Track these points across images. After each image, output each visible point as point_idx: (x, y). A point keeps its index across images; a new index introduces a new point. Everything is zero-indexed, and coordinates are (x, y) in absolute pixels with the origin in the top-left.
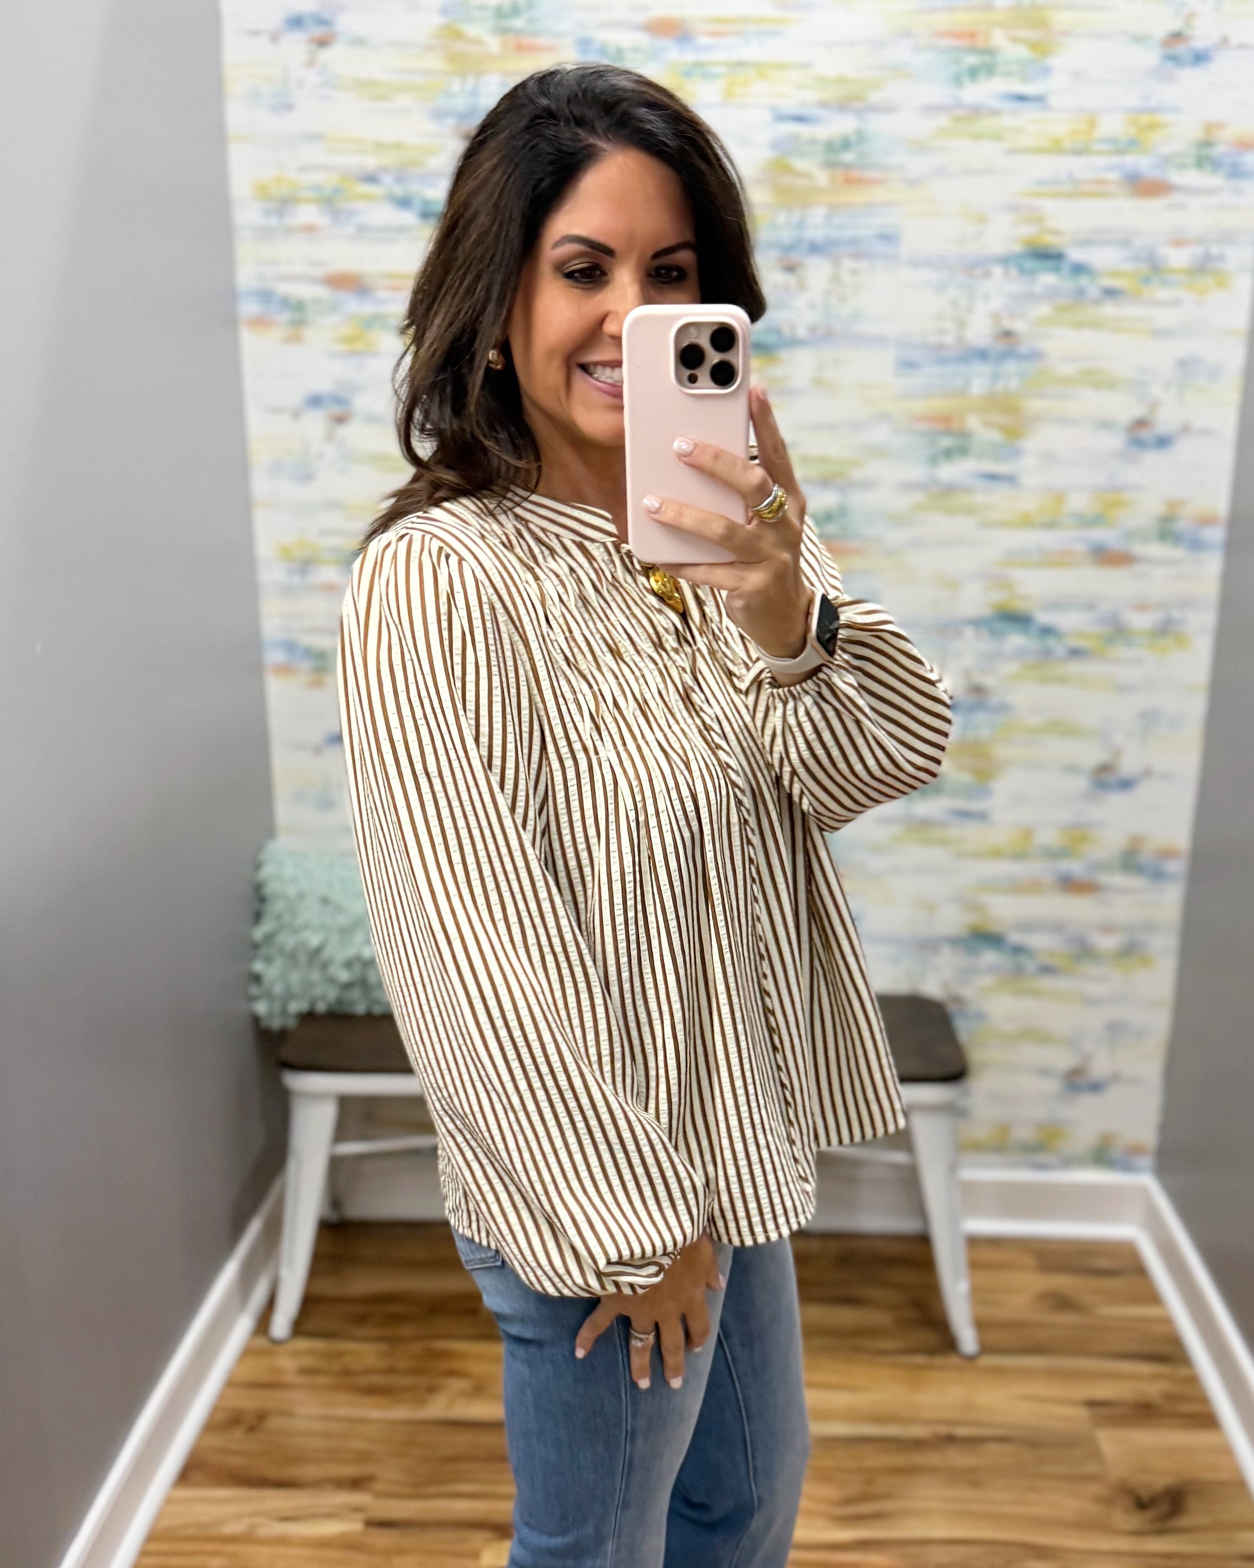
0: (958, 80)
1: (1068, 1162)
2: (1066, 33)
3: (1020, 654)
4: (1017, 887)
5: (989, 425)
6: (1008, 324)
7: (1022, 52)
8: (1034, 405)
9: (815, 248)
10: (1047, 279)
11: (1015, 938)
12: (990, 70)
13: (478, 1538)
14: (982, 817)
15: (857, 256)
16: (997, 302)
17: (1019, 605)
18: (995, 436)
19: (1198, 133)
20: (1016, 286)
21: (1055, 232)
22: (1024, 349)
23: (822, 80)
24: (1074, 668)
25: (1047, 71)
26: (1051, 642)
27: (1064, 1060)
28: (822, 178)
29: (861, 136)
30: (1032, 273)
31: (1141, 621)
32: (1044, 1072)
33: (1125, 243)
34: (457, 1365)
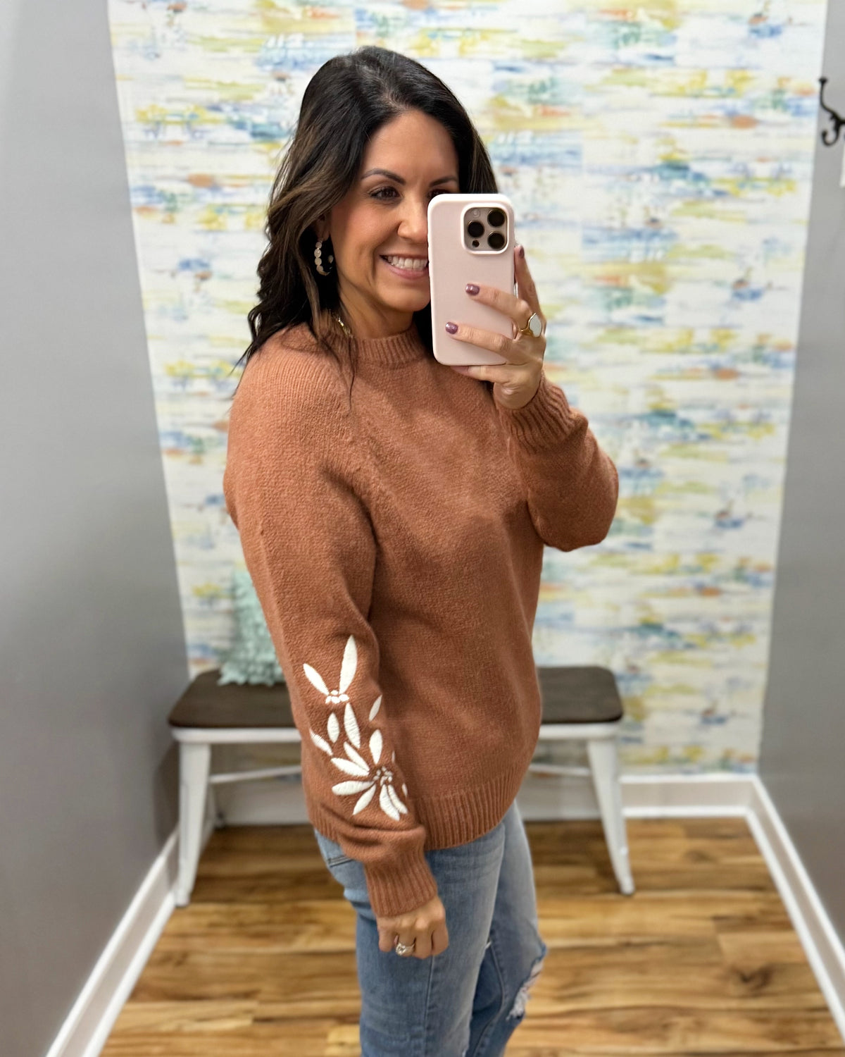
0: (616, 44)
1: (706, 769)
2: (685, 13)
3: (668, 439)
4: (670, 593)
5: (644, 283)
6: (653, 214)
7: (657, 25)
8: (673, 270)
9: (524, 160)
10: (678, 184)
11: (669, 626)
12: (637, 37)
13: (326, 1025)
14: (647, 547)
15: (553, 166)
16: (646, 199)
17: (667, 406)
18: (648, 290)
19: (774, 85)
20: (659, 188)
21: (682, 151)
22: (665, 231)
23: (525, 42)
24: (703, 447)
25: (674, 39)
26: (687, 430)
27: (701, 704)
28: (528, 111)
29: (553, 83)
30: (668, 179)
31: (744, 416)
32: (689, 712)
33: (728, 159)
34: (314, 916)
